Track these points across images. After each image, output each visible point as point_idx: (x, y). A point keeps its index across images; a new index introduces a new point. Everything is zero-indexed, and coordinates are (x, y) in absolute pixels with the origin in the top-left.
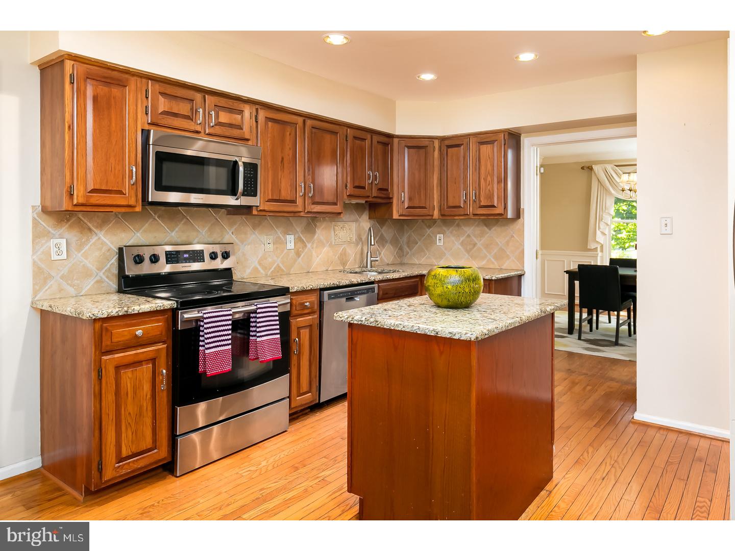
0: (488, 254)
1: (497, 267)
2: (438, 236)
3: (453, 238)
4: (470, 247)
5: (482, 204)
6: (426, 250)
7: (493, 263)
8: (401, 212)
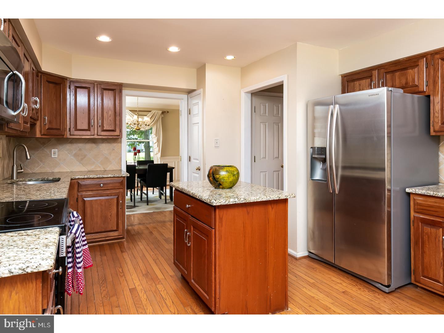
0: (95, 162)
1: (103, 169)
2: (53, 150)
3: (66, 152)
4: (81, 158)
5: (105, 129)
6: (39, 162)
7: (100, 167)
8: (44, 132)
